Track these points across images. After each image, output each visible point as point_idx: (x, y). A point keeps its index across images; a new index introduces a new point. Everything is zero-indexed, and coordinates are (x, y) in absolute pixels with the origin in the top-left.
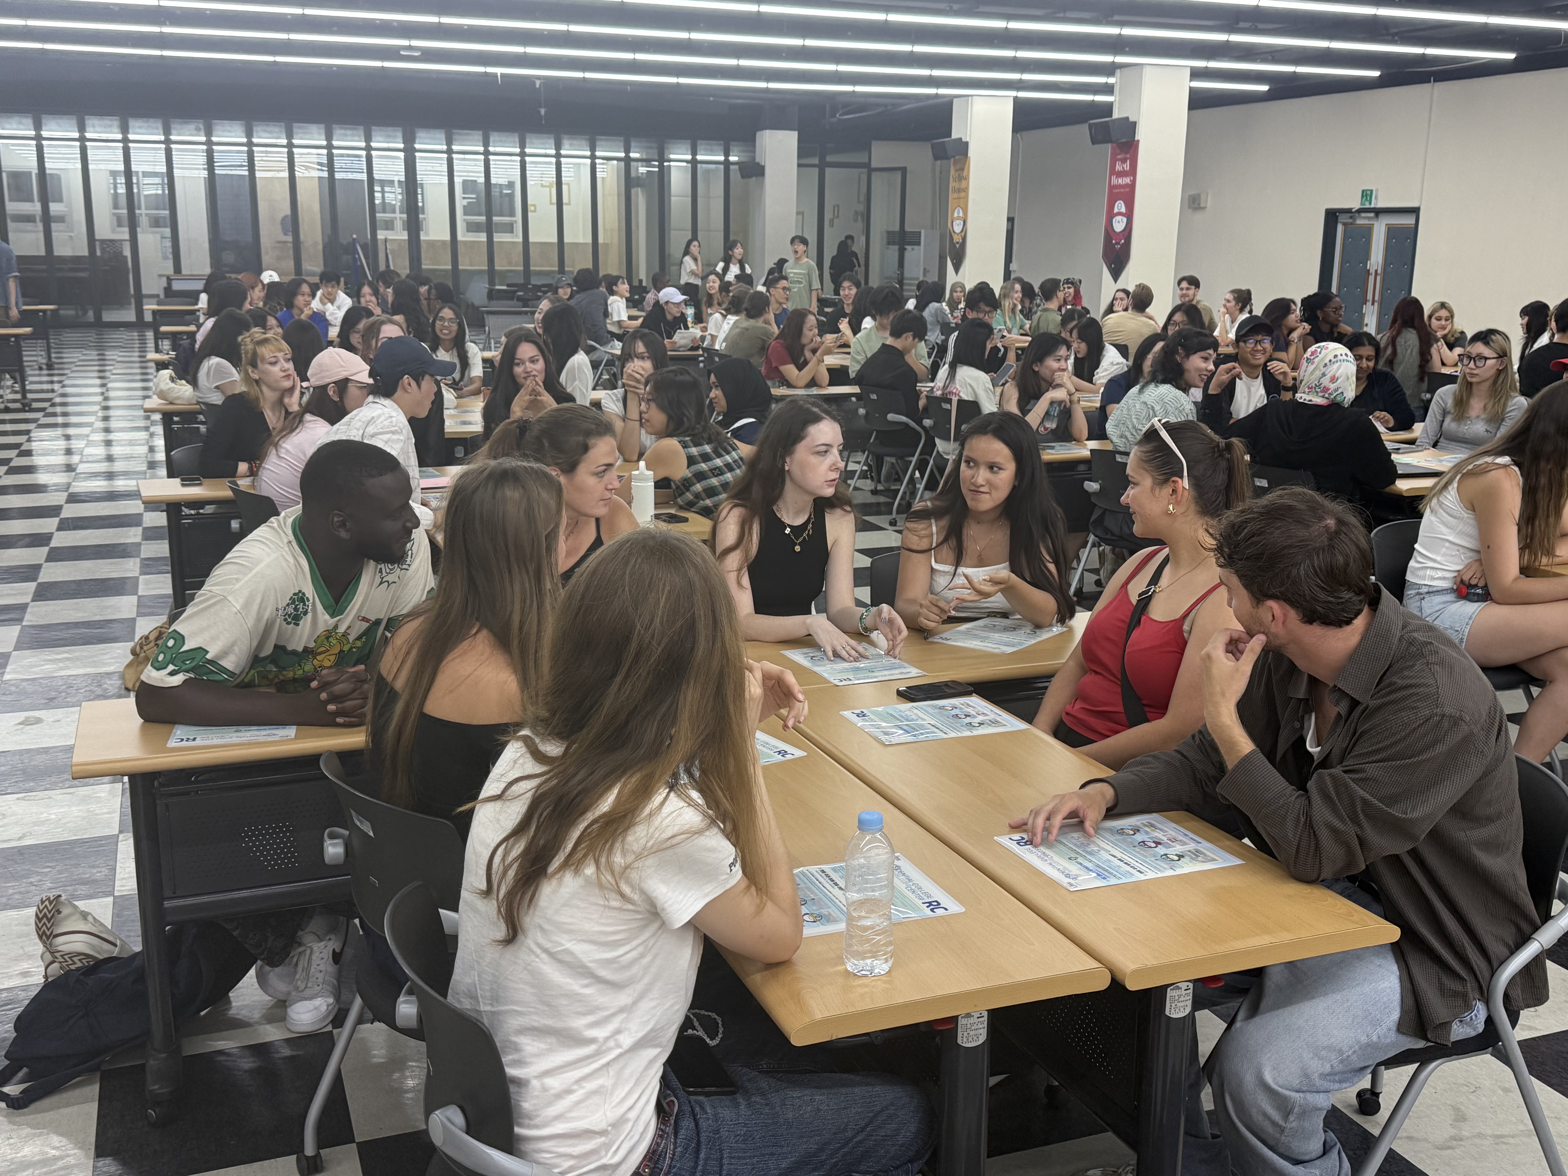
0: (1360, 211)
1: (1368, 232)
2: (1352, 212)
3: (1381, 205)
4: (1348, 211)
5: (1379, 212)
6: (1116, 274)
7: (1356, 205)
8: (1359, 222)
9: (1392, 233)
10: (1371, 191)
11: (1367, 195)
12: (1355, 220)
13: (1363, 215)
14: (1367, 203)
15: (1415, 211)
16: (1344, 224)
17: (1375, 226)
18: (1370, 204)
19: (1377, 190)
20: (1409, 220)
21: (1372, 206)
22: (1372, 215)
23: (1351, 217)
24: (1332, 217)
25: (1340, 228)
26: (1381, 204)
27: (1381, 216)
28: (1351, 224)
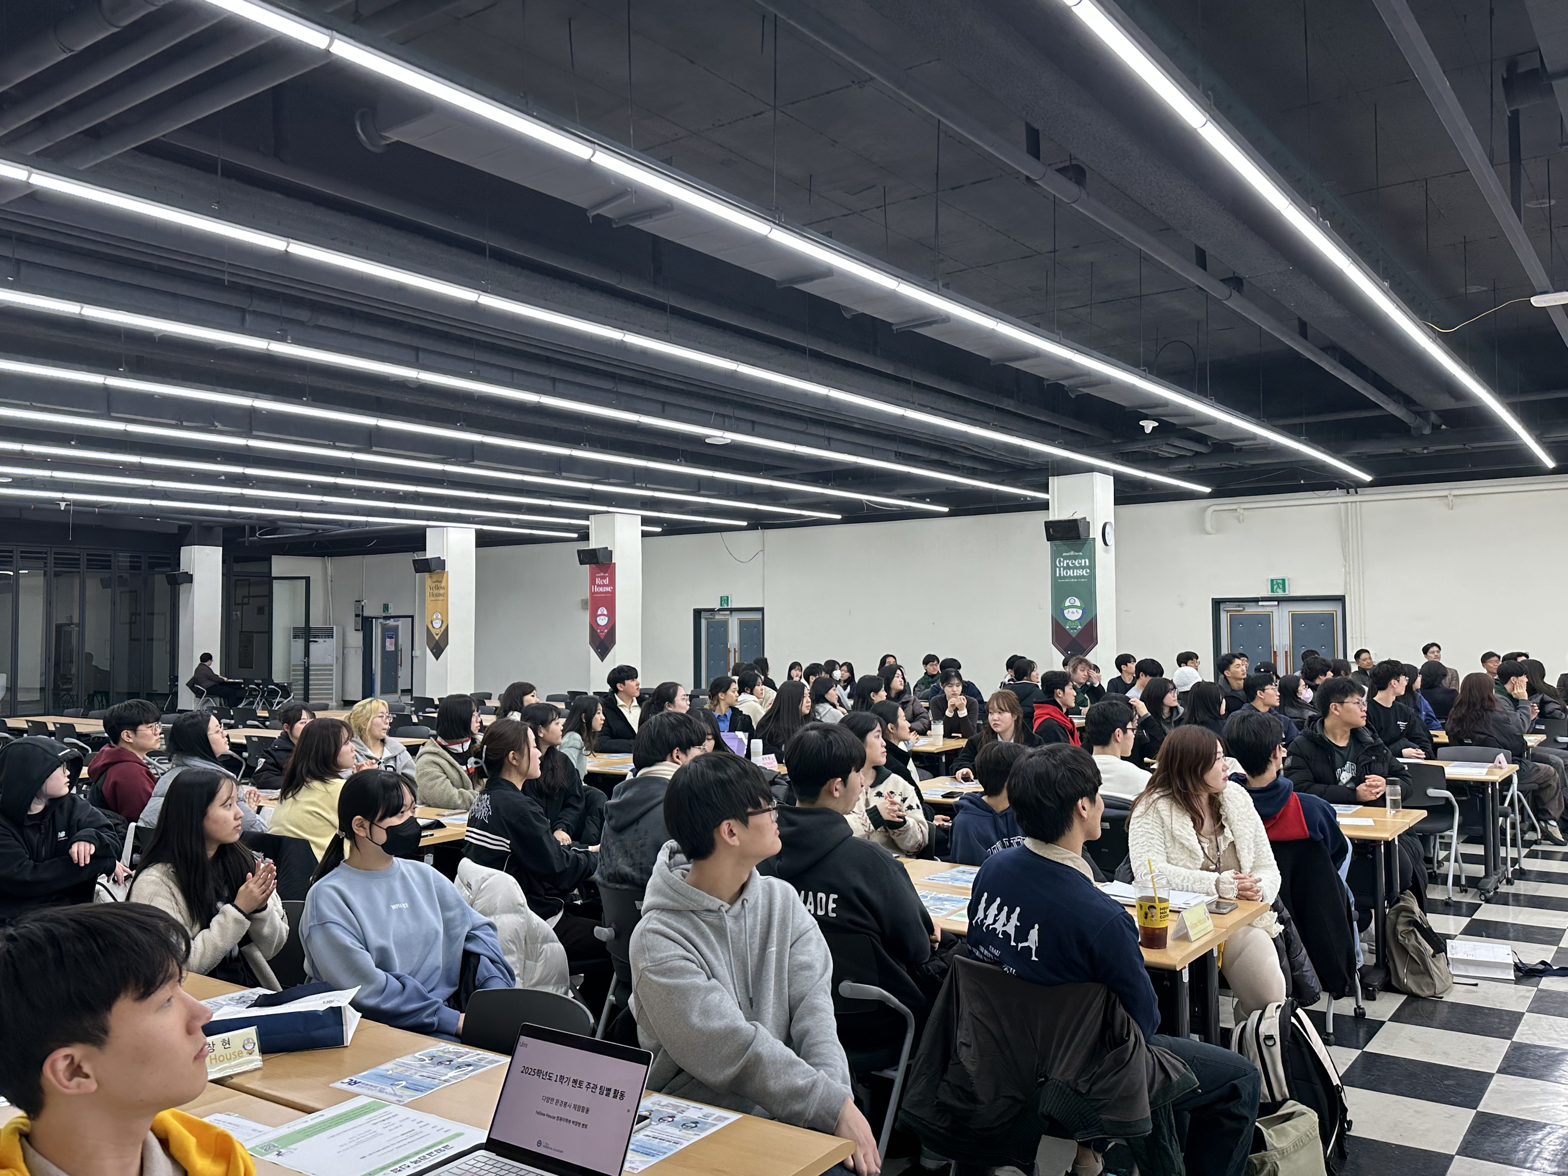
0: (720, 610)
1: (724, 624)
3: (734, 606)
4: (712, 610)
6: (603, 655)
7: (718, 607)
9: (742, 624)
11: (725, 599)
15: (761, 610)
16: (706, 619)
17: (730, 621)
20: (757, 616)
24: (698, 614)
25: (704, 623)
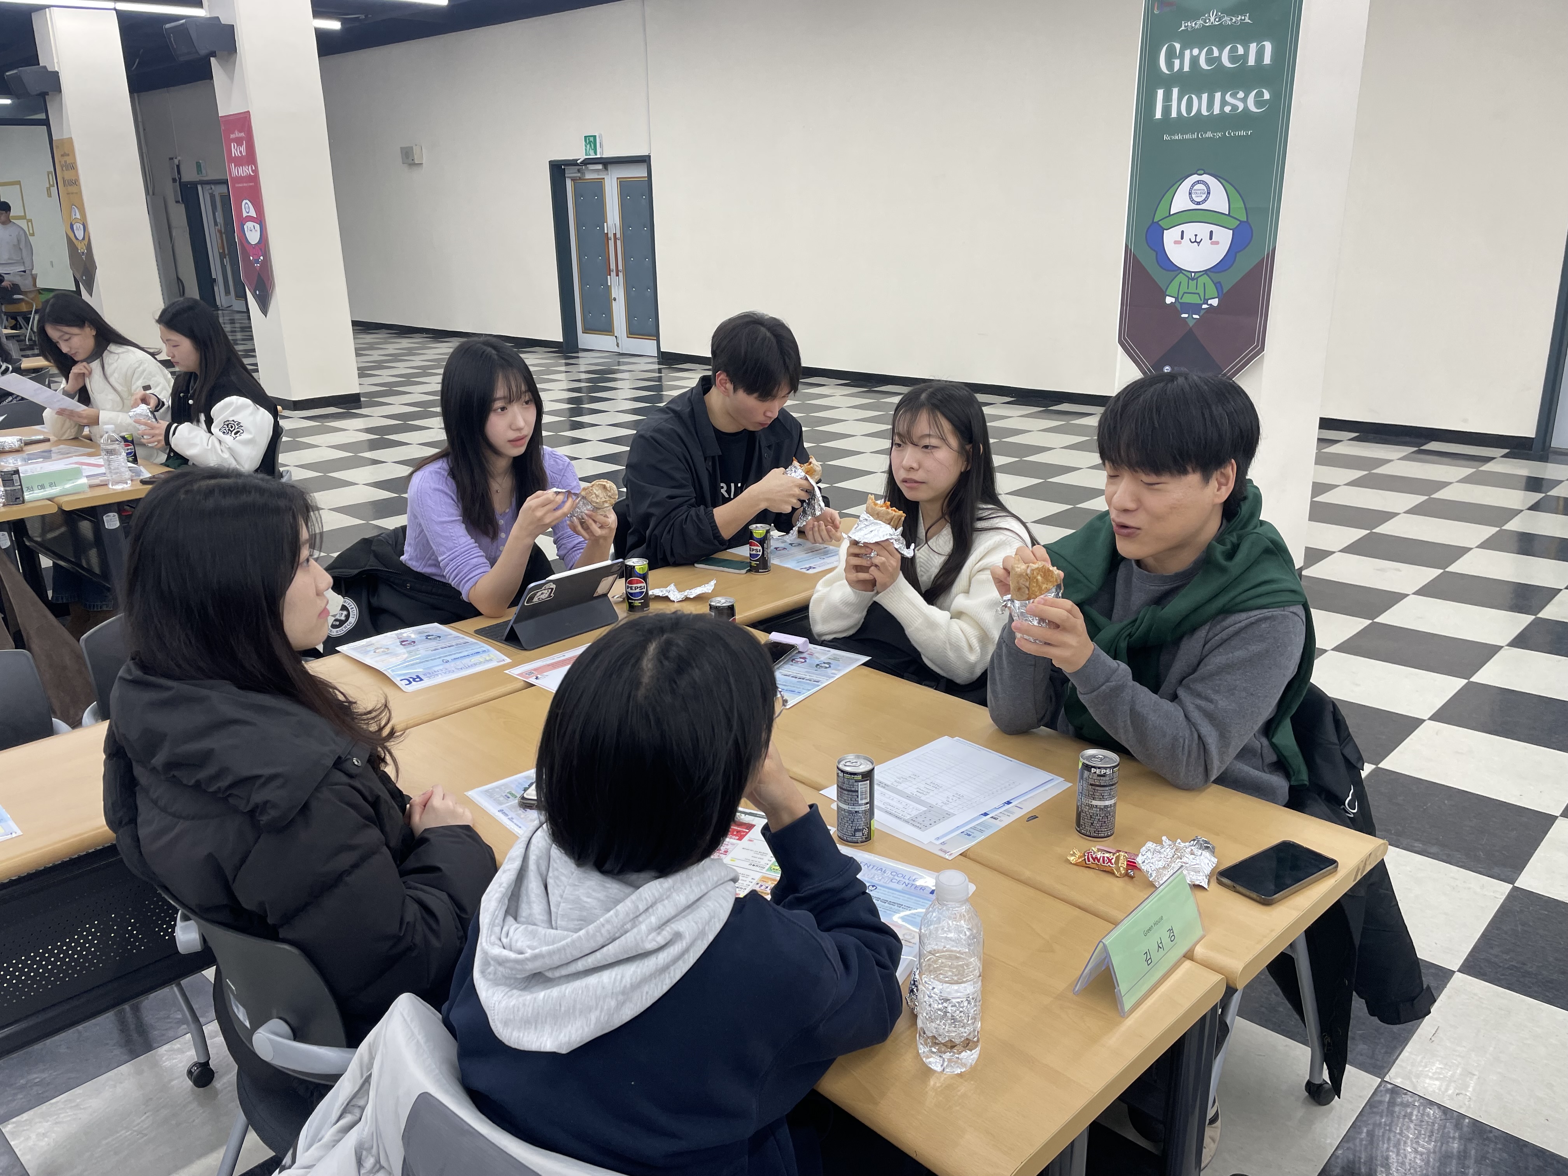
0: (587, 162)
2: (577, 165)
5: (607, 163)
7: (581, 156)
8: (589, 176)
10: (595, 137)
12: (583, 174)
13: (591, 167)
14: (592, 152)
18: (596, 154)
19: (600, 136)
21: (598, 156)
22: (600, 167)
23: (579, 171)
26: (608, 151)
27: (609, 167)
28: (580, 179)
